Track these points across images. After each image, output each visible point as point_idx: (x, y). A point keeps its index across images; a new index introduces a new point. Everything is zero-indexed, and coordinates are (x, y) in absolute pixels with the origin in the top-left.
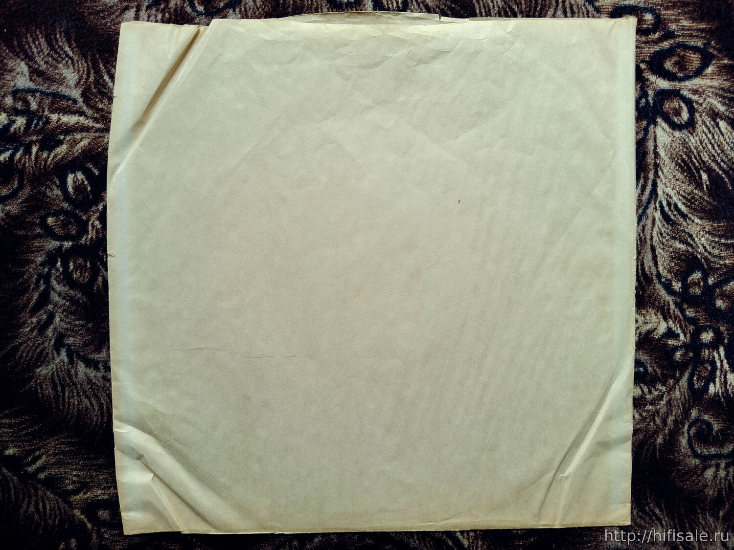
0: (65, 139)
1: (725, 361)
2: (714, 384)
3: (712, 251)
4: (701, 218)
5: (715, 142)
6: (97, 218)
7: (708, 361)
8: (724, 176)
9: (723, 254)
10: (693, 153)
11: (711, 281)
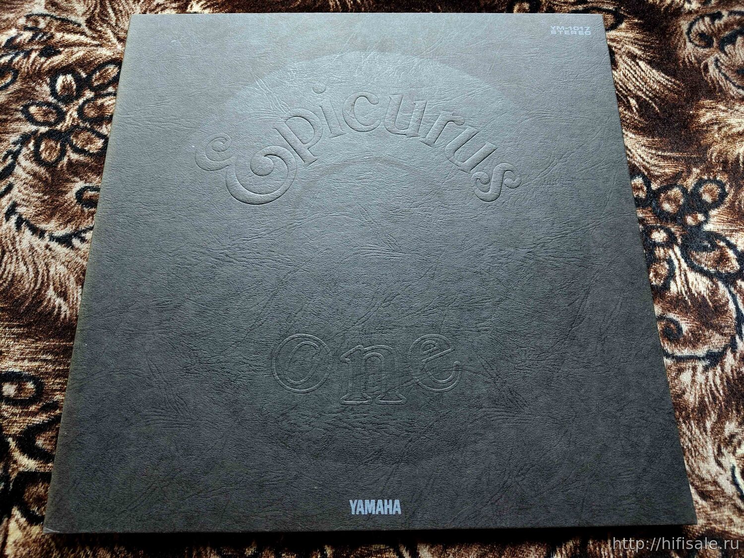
0: (64, 50)
1: (682, 260)
2: (675, 281)
3: (650, 161)
4: (634, 133)
5: (638, 76)
6: (76, 110)
7: (664, 260)
8: (650, 101)
9: (662, 164)
10: (618, 83)
11: (654, 186)
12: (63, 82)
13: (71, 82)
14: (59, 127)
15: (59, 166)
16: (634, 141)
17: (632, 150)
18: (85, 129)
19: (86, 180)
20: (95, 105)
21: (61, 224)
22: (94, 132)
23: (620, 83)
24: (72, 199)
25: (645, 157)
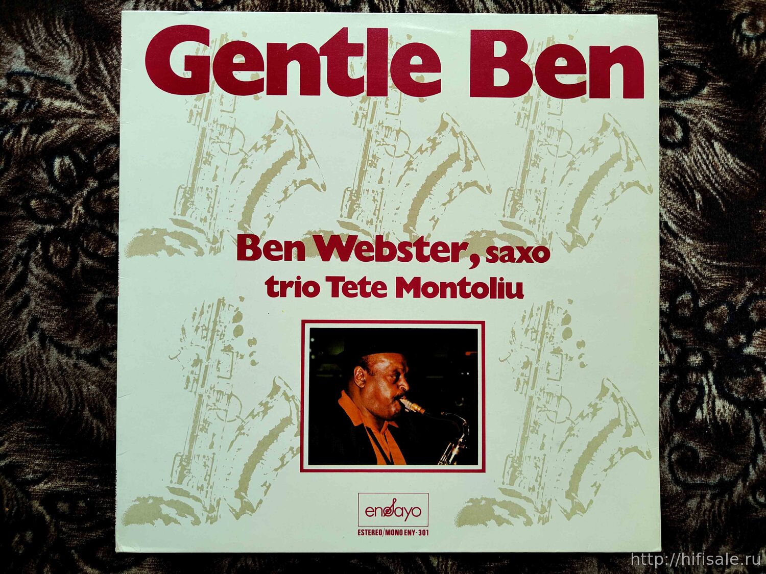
0: (56, 123)
1: (714, 386)
2: (702, 409)
3: (703, 272)
4: (692, 238)
5: (710, 162)
6: (81, 203)
7: (695, 385)
8: (717, 197)
9: (715, 276)
10: (687, 172)
11: (701, 303)
12: (61, 166)
13: (70, 167)
14: (65, 225)
15: (73, 274)
16: (690, 248)
17: (687, 259)
18: (94, 228)
19: (105, 291)
20: (101, 196)
21: (86, 341)
22: (104, 232)
23: (689, 171)
24: (93, 312)
25: (699, 268)
